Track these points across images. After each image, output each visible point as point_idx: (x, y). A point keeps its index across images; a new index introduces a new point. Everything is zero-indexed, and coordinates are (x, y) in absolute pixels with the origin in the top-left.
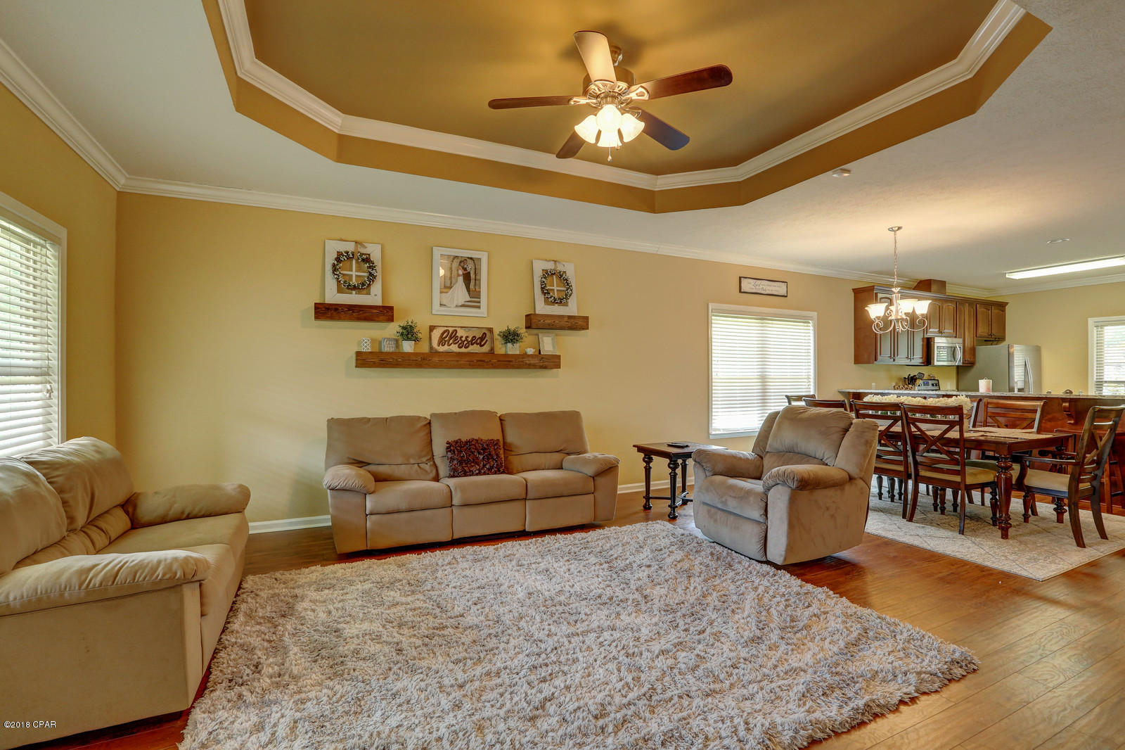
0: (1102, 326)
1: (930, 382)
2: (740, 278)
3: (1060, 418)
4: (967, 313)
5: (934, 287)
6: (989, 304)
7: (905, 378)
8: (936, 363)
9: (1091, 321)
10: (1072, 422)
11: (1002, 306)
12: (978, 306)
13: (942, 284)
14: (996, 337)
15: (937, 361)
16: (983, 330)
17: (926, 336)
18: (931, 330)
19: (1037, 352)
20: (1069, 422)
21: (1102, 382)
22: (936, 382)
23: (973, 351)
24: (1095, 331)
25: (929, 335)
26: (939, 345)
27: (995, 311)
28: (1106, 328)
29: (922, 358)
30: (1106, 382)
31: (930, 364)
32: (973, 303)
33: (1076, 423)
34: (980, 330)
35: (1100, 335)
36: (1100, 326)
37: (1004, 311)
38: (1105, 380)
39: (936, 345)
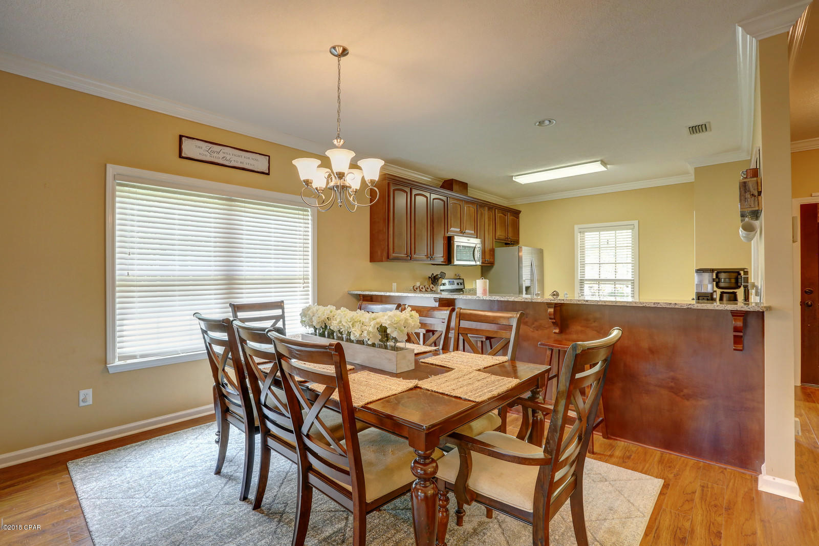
0: (584, 232)
1: (456, 282)
2: (181, 137)
3: (547, 326)
4: (486, 217)
5: (455, 187)
6: (505, 210)
7: (430, 277)
8: (456, 263)
9: (576, 227)
10: (557, 331)
11: (516, 213)
12: (496, 210)
13: (464, 186)
14: (512, 241)
15: (457, 260)
16: (500, 233)
17: (447, 235)
18: (452, 229)
19: (540, 253)
20: (554, 331)
21: (583, 280)
22: (461, 281)
23: (492, 251)
24: (579, 236)
25: (450, 234)
26: (459, 244)
27: (510, 217)
28: (586, 234)
29: (443, 257)
30: (586, 280)
31: (451, 263)
32: (492, 207)
33: (561, 332)
34: (498, 233)
35: (583, 240)
36: (582, 232)
37: (518, 218)
38: (586, 278)
39: (456, 244)
